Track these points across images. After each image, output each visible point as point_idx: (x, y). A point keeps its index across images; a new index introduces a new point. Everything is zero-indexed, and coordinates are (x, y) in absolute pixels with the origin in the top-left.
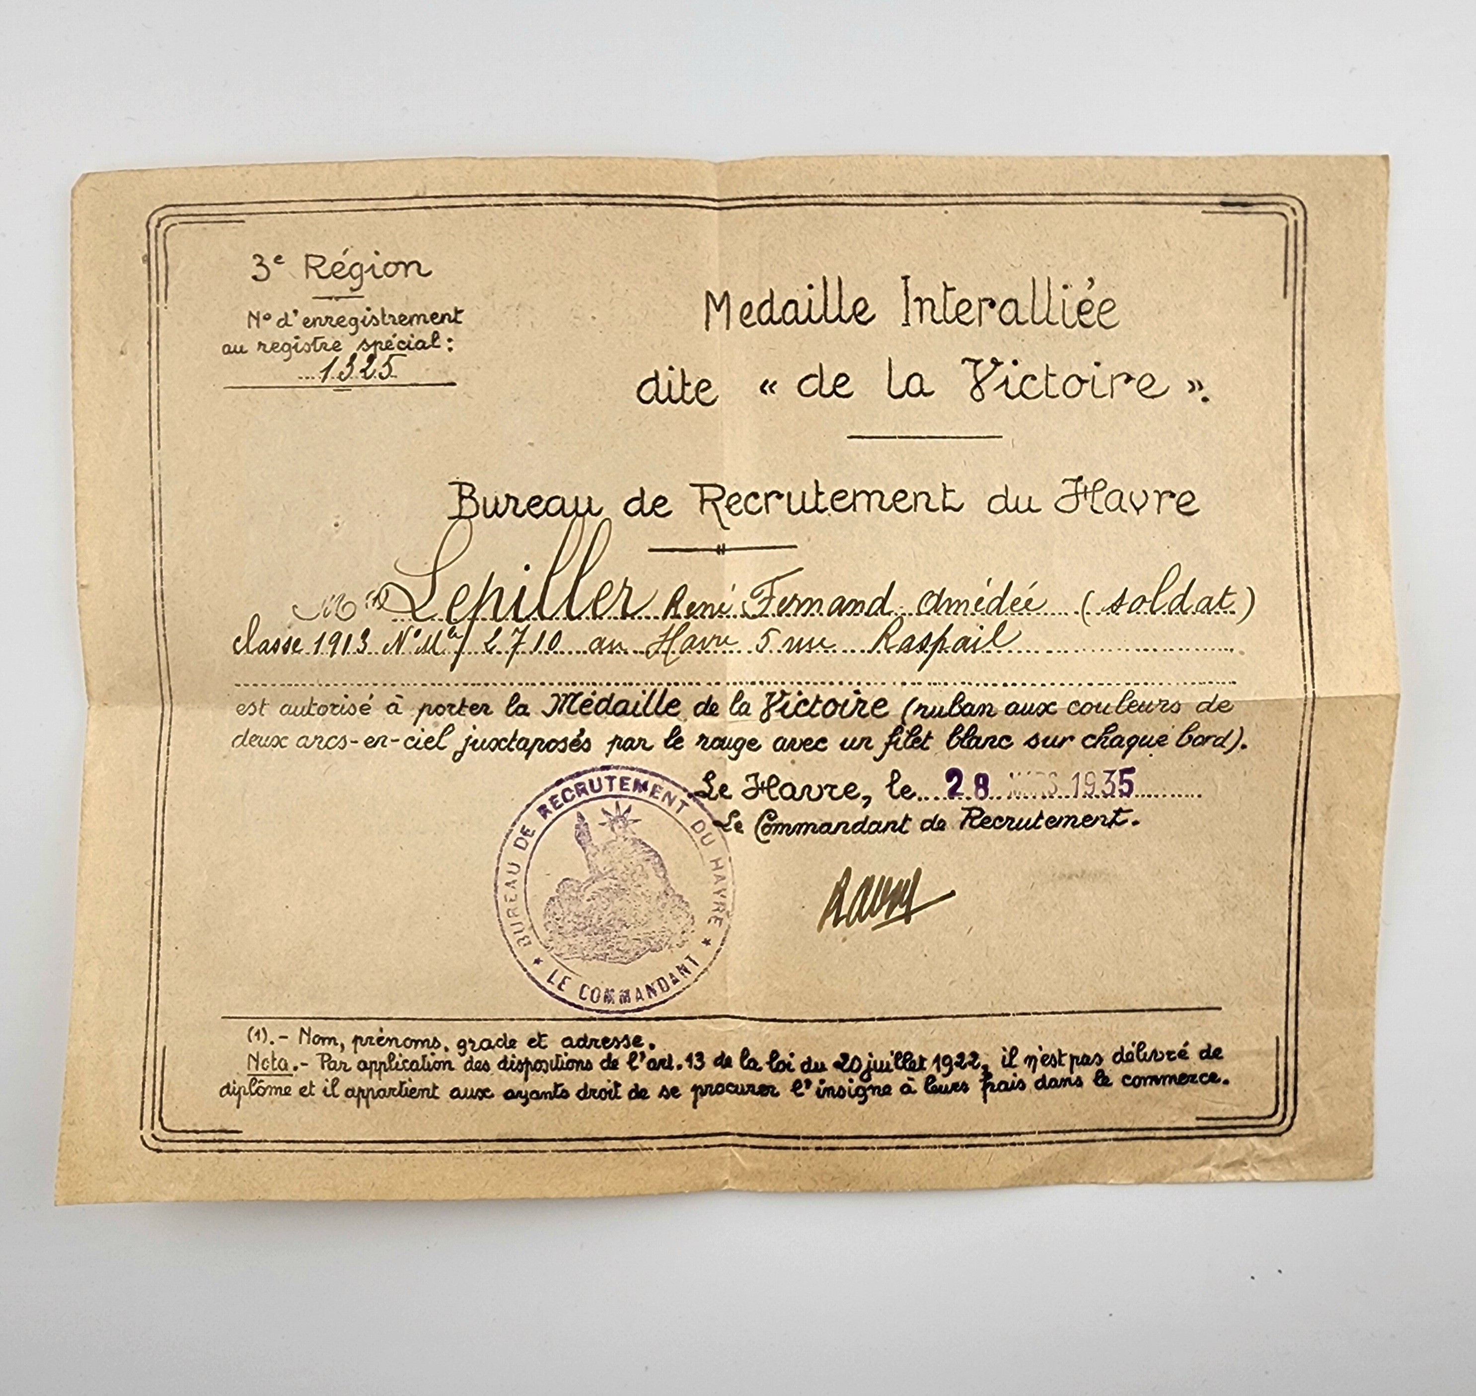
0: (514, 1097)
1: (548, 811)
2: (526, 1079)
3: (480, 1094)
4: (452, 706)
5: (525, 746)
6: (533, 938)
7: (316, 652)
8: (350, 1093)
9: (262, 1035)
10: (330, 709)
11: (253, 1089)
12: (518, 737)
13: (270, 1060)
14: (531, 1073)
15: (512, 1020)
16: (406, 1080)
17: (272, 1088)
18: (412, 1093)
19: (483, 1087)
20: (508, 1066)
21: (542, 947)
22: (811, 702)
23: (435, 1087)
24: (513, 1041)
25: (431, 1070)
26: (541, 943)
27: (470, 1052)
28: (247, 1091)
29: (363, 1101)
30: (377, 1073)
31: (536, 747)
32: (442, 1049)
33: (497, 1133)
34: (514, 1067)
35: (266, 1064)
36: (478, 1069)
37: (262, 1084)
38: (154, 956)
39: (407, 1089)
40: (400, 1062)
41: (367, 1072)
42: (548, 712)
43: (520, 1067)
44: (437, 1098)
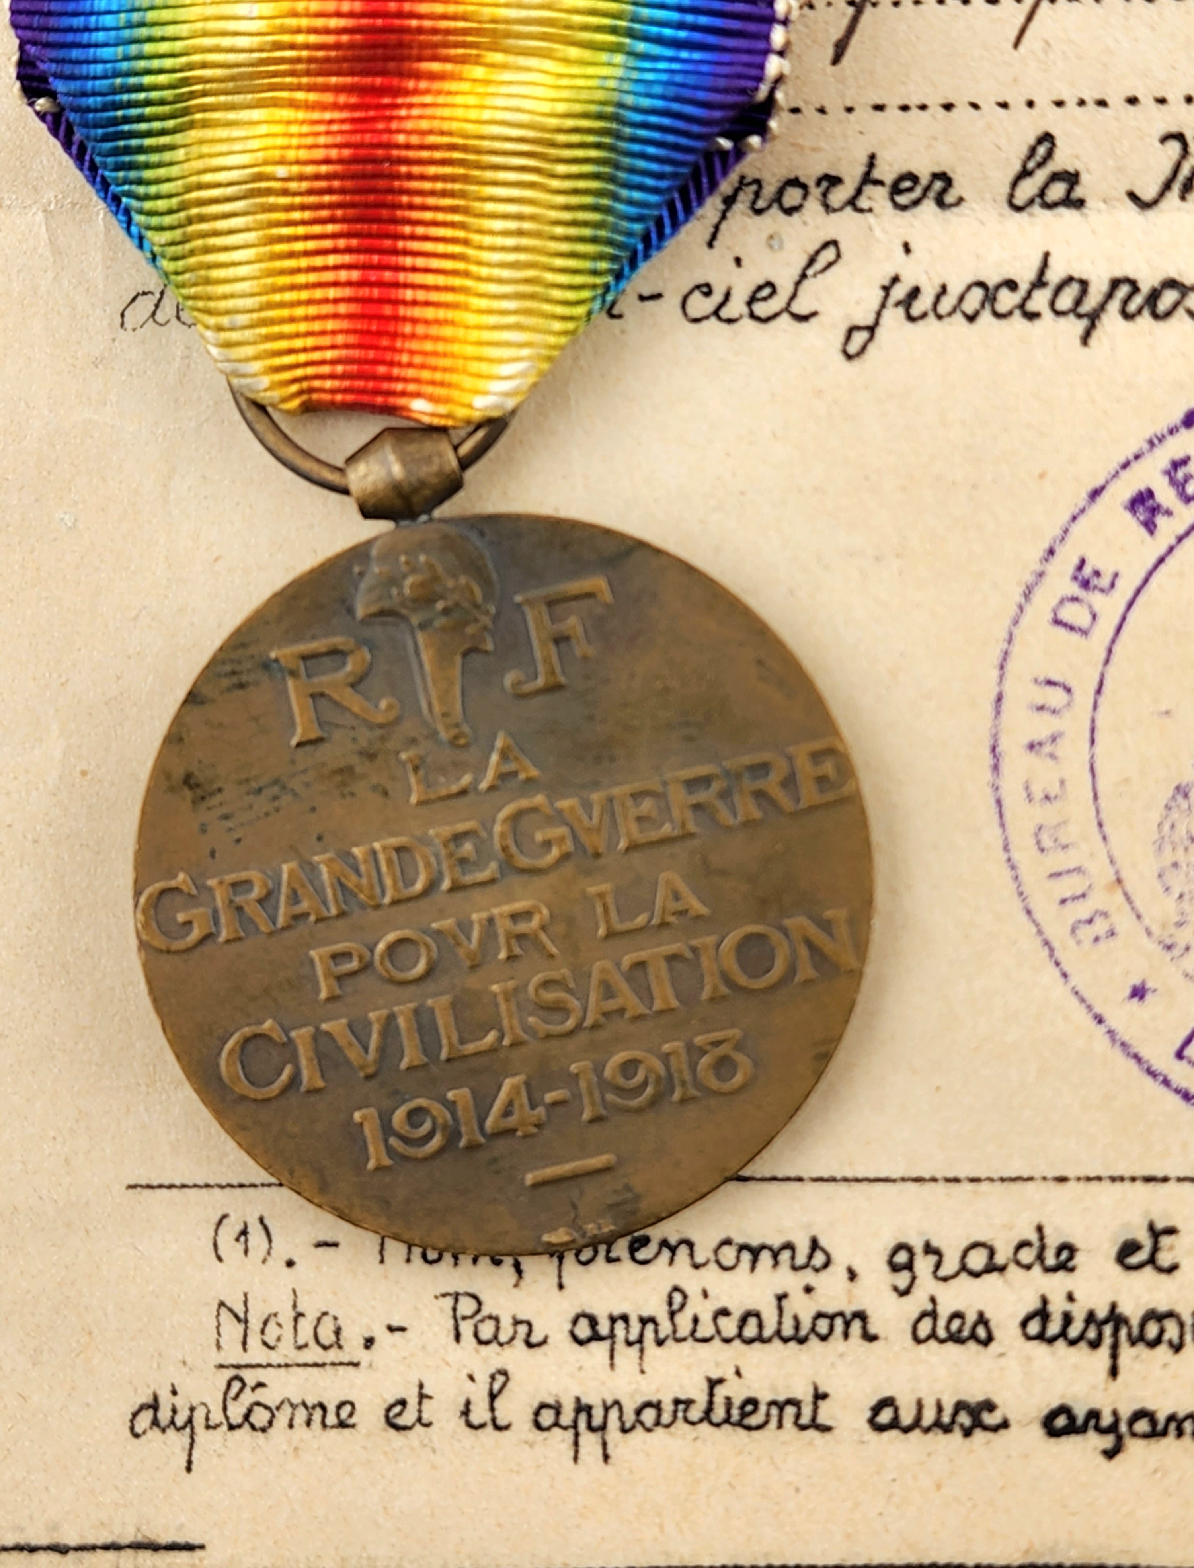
0: (1073, 1428)
1: (1155, 510)
2: (1114, 1372)
3: (964, 1419)
4: (833, 181)
5: (1078, 302)
6: (1124, 921)
8: (547, 1418)
9: (256, 1237)
11: (236, 1412)
12: (1054, 276)
13: (286, 1316)
14: (1127, 1353)
15: (1062, 1180)
16: (730, 1374)
17: (293, 1406)
18: (744, 1415)
19: (975, 1396)
20: (1054, 1328)
21: (1150, 946)
23: (819, 1396)
24: (1068, 1249)
25: (802, 1341)
26: (1149, 933)
27: (926, 1286)
28: (217, 1416)
29: (590, 1442)
30: (634, 1351)
31: (1114, 306)
32: (838, 1271)
33: (1024, 1546)
34: (1074, 1331)
35: (272, 1332)
36: (956, 1338)
37: (261, 1395)
39: (728, 1401)
40: (706, 1318)
41: (600, 1349)
42: (1148, 193)
43: (1092, 1334)
44: (826, 1429)
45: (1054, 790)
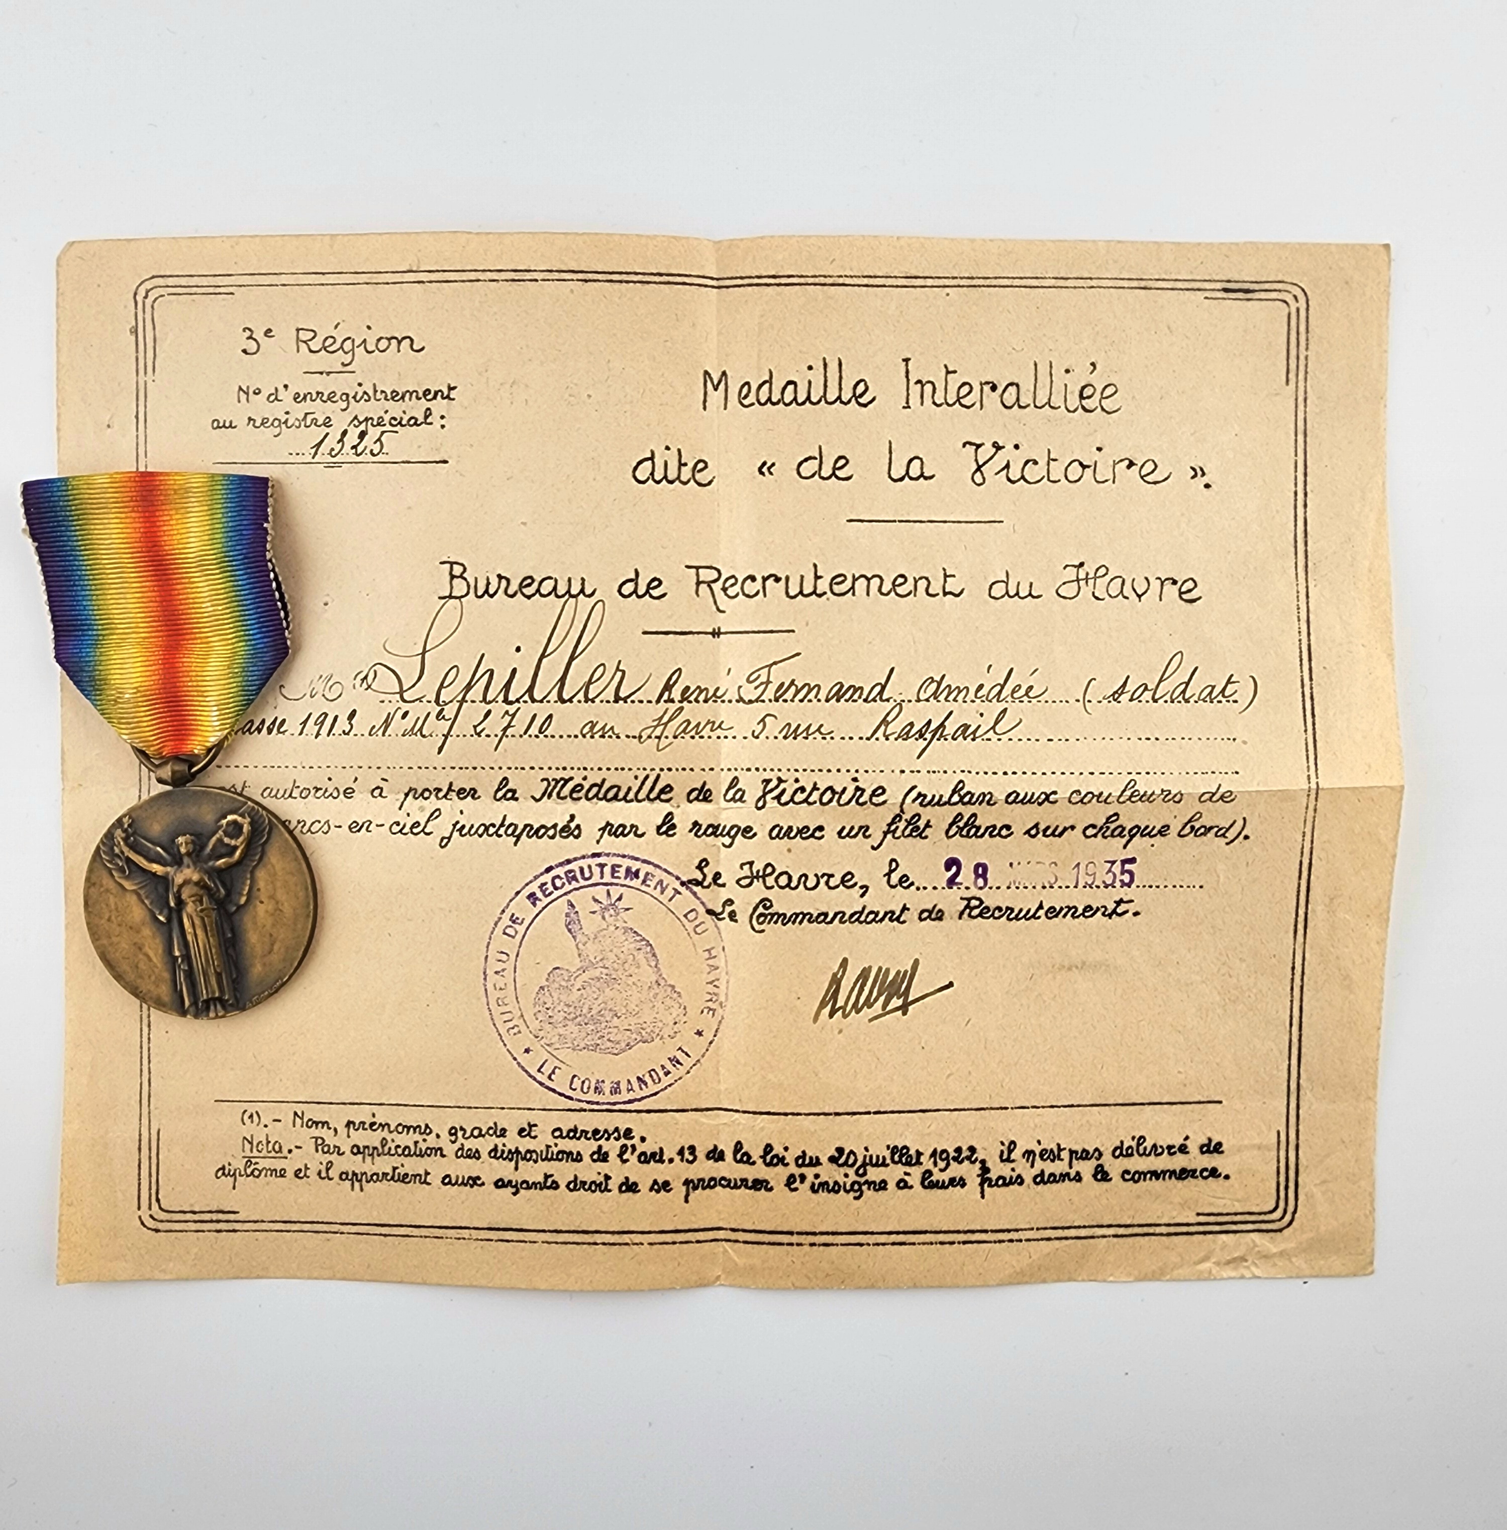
0: (504, 1186)
1: (537, 899)
2: (516, 1168)
3: (471, 1182)
4: (440, 790)
5: (514, 831)
6: (523, 1028)
7: (301, 734)
8: (344, 1176)
9: (255, 1117)
10: (313, 792)
11: (249, 1171)
12: (507, 823)
13: (264, 1142)
14: (521, 1163)
15: (503, 1108)
16: (399, 1165)
17: (267, 1170)
18: (404, 1179)
19: (474, 1175)
20: (498, 1155)
21: (531, 1036)
22: (808, 790)
23: (427, 1173)
24: (504, 1130)
25: (423, 1156)
26: (531, 1032)
27: (461, 1140)
28: (243, 1173)
29: (357, 1185)
30: (370, 1158)
31: (525, 833)
32: (433, 1135)
33: (488, 1221)
34: (505, 1156)
35: (260, 1147)
36: (469, 1157)
37: (256, 1166)
38: (145, 1040)
39: (399, 1174)
40: (393, 1148)
41: (360, 1156)
42: (538, 797)
43: (510, 1156)
44: (429, 1184)
45: (503, 987)
